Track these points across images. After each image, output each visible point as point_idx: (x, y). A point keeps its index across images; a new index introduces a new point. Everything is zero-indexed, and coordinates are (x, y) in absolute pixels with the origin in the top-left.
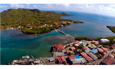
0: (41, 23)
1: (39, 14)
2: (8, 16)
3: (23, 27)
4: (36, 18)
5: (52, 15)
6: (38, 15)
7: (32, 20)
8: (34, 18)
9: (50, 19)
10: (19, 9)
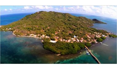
0: (70, 34)
1: (70, 19)
2: (38, 18)
3: (47, 37)
4: (65, 24)
5: (83, 22)
6: (68, 20)
7: (61, 26)
8: (64, 24)
9: (82, 27)
10: (50, 12)
